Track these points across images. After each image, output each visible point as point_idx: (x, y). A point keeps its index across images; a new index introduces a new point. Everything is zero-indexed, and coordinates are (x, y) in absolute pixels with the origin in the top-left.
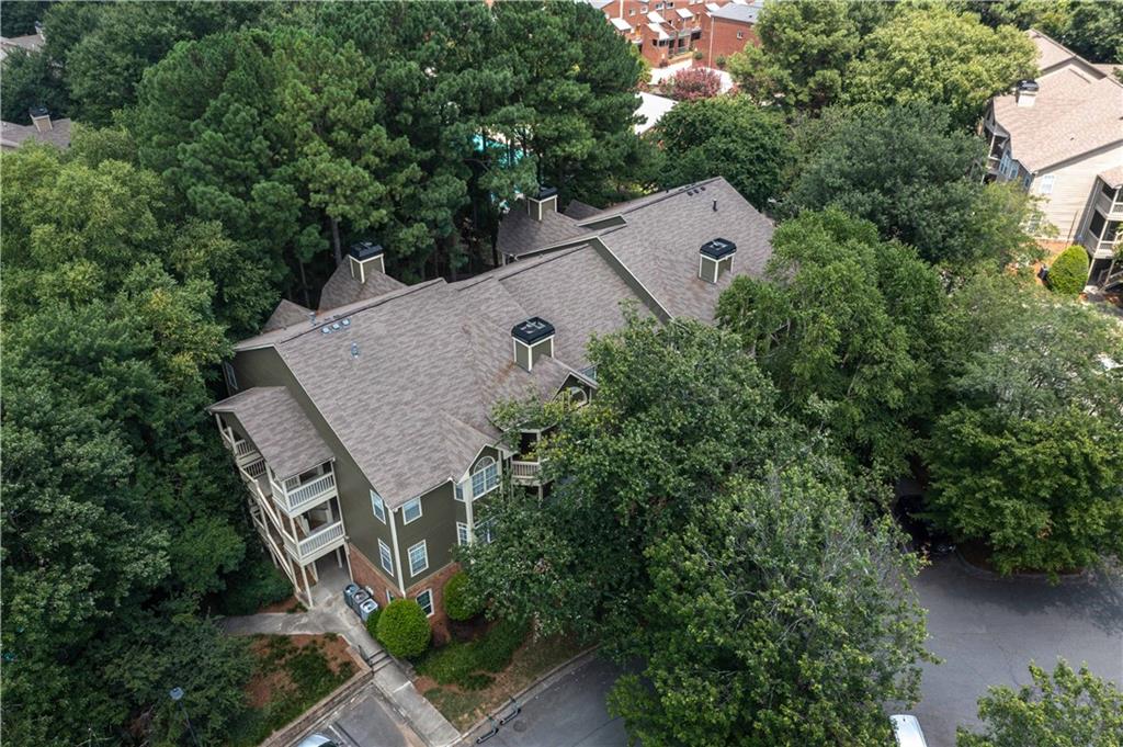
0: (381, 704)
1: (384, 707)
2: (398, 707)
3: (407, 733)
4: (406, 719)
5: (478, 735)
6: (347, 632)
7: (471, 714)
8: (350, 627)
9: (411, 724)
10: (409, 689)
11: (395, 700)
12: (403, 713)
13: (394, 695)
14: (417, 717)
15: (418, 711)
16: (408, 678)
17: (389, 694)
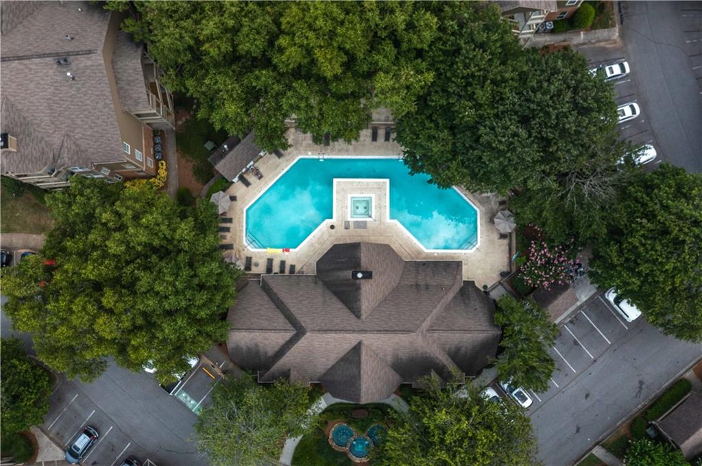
0: (583, 47)
1: (585, 46)
2: (590, 42)
3: (602, 44)
4: (596, 42)
5: (619, 22)
6: (546, 41)
7: (611, 19)
8: (544, 39)
9: (599, 41)
10: (584, 34)
11: (586, 41)
12: (593, 41)
13: (584, 40)
14: (598, 38)
15: (596, 36)
16: (579, 32)
17: (582, 42)
